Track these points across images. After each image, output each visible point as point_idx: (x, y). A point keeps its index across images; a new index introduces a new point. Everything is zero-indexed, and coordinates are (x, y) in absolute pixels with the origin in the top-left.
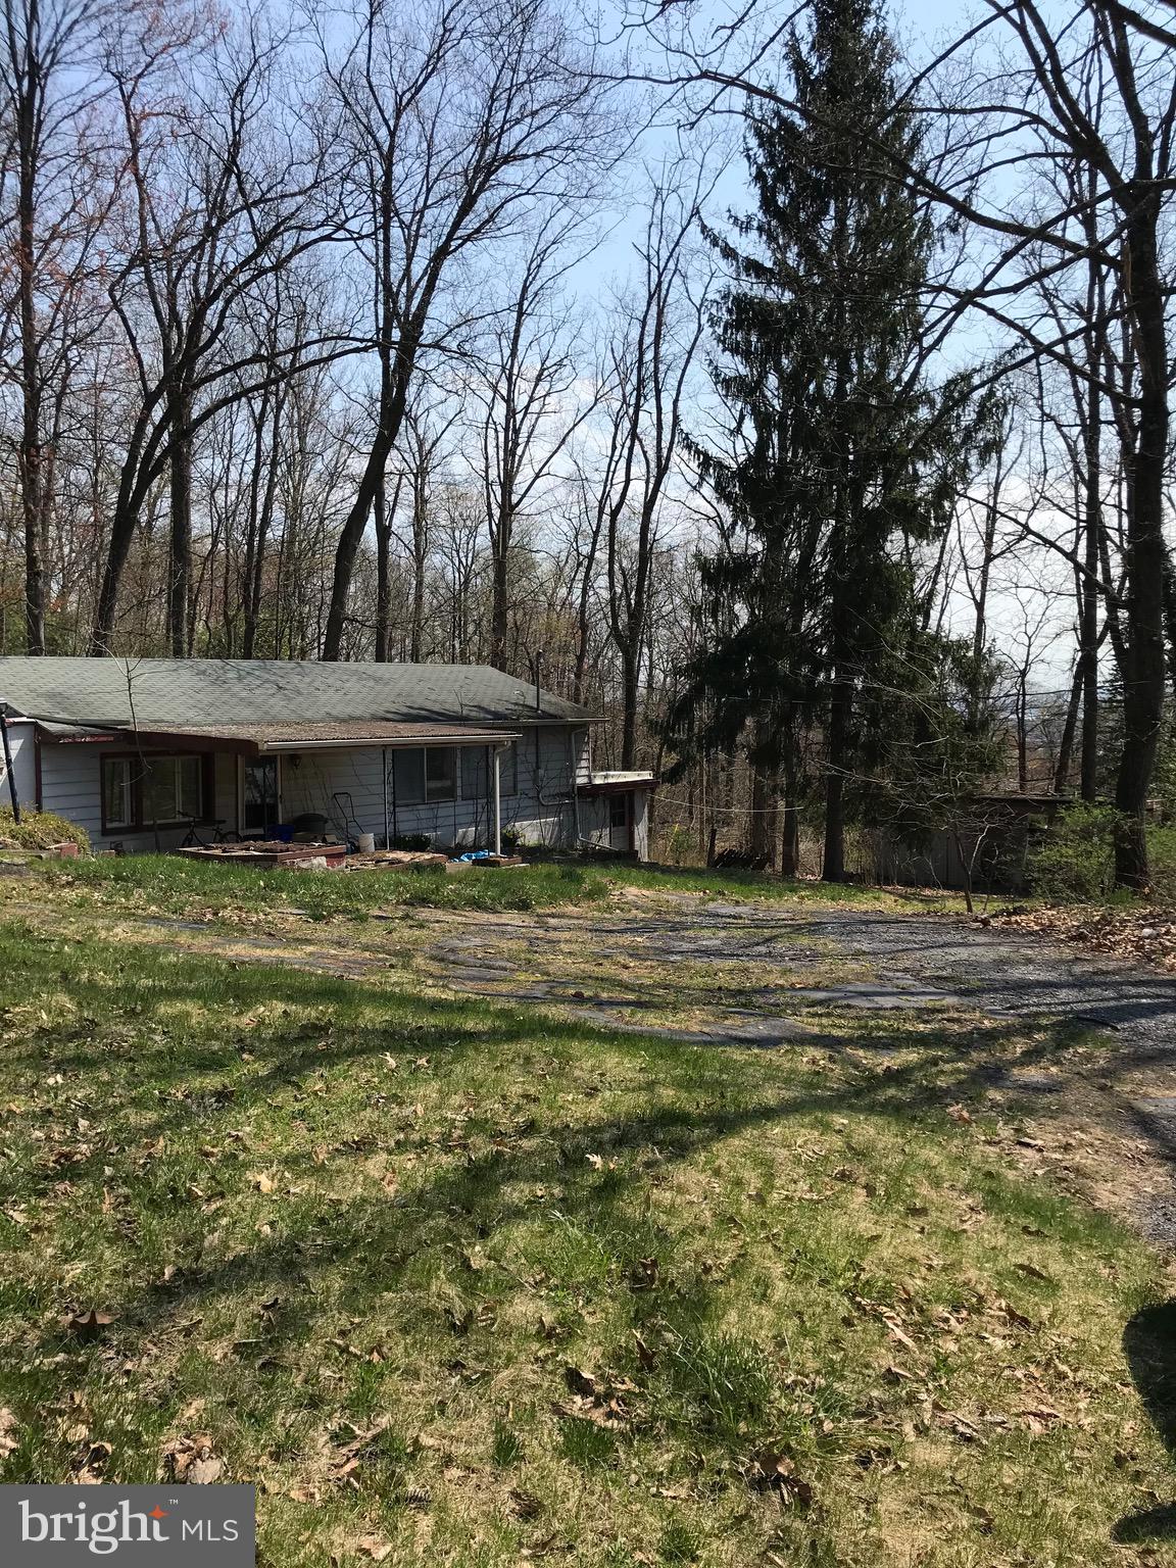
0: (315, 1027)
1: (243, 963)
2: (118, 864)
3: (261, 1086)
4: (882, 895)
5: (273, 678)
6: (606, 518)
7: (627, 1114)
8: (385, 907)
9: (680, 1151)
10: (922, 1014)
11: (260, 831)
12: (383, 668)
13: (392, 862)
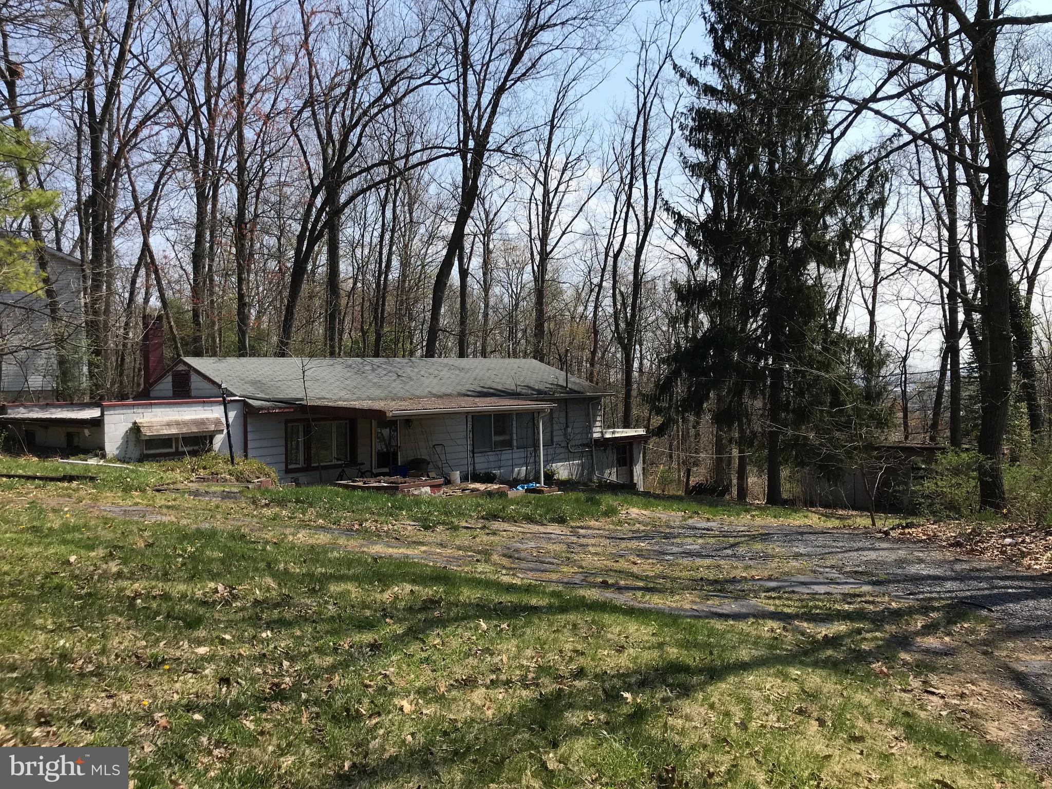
0: (432, 601)
1: (381, 557)
2: (297, 492)
3: (400, 640)
4: (810, 514)
5: (395, 369)
6: (610, 261)
7: (646, 665)
8: (469, 520)
9: (685, 691)
10: (847, 598)
11: (387, 470)
12: (463, 362)
13: (473, 490)
